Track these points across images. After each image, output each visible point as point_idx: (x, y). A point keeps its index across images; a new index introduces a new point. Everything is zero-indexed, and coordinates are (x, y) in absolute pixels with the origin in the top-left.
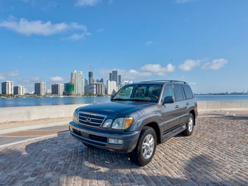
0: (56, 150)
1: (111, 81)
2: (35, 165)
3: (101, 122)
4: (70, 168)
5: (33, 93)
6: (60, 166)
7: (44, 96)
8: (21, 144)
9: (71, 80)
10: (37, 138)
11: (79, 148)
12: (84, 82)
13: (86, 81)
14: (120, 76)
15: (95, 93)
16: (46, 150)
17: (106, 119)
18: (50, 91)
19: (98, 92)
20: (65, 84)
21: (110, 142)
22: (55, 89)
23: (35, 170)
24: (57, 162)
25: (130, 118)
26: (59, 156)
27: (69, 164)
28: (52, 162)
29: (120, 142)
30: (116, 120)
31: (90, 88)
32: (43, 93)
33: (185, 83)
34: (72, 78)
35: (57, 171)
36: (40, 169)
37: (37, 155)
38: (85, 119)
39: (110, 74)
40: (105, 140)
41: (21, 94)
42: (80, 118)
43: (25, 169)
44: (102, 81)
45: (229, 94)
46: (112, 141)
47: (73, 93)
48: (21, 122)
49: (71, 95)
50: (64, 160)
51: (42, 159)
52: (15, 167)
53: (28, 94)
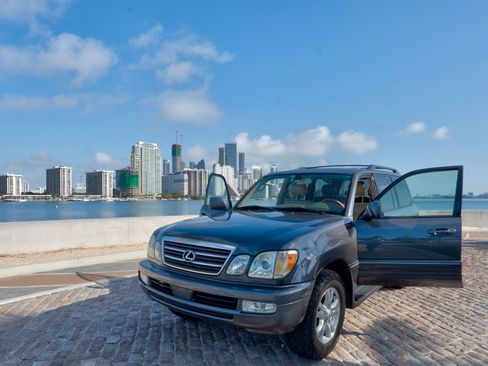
0: (101, 314)
1: (221, 165)
2: (58, 345)
3: (221, 261)
4: (133, 350)
5: (42, 190)
6: (111, 347)
7: (70, 199)
8: (22, 302)
9: (133, 162)
10: (58, 290)
11: (151, 310)
12: (161, 168)
13: (166, 166)
14: (242, 156)
15: (186, 192)
16: (79, 315)
17: (234, 256)
18: (82, 187)
19: (192, 190)
20: (117, 171)
21: (244, 309)
22: (94, 182)
23: (58, 356)
24: (105, 339)
25: (291, 252)
26: (109, 328)
27: (131, 343)
28: (93, 339)
29: (270, 308)
30: (257, 257)
31: (175, 181)
32: (65, 192)
33: (394, 171)
34: (133, 157)
35: (106, 356)
36: (69, 352)
37: (59, 326)
38: (179, 255)
39: (221, 150)
40: (233, 303)
41: (14, 194)
42: (167, 252)
43: (34, 353)
44: (202, 164)
45: (475, 197)
46: (249, 307)
47: (136, 191)
48: (17, 256)
49: (132, 196)
50: (120, 334)
51: (71, 333)
52: (11, 350)
53: (31, 193)
